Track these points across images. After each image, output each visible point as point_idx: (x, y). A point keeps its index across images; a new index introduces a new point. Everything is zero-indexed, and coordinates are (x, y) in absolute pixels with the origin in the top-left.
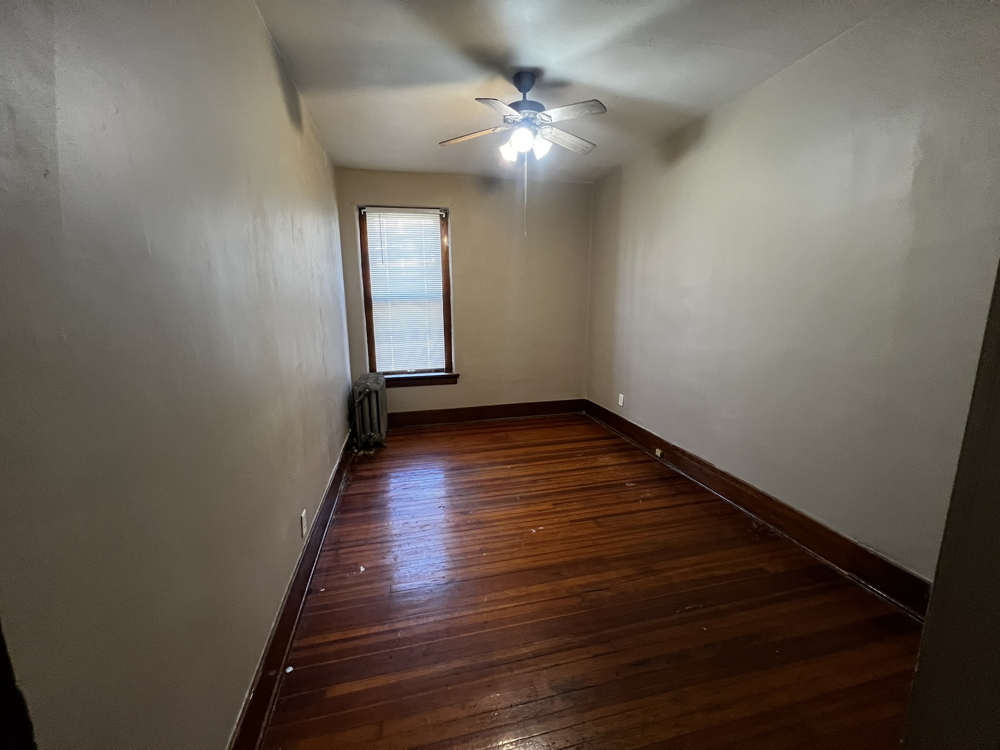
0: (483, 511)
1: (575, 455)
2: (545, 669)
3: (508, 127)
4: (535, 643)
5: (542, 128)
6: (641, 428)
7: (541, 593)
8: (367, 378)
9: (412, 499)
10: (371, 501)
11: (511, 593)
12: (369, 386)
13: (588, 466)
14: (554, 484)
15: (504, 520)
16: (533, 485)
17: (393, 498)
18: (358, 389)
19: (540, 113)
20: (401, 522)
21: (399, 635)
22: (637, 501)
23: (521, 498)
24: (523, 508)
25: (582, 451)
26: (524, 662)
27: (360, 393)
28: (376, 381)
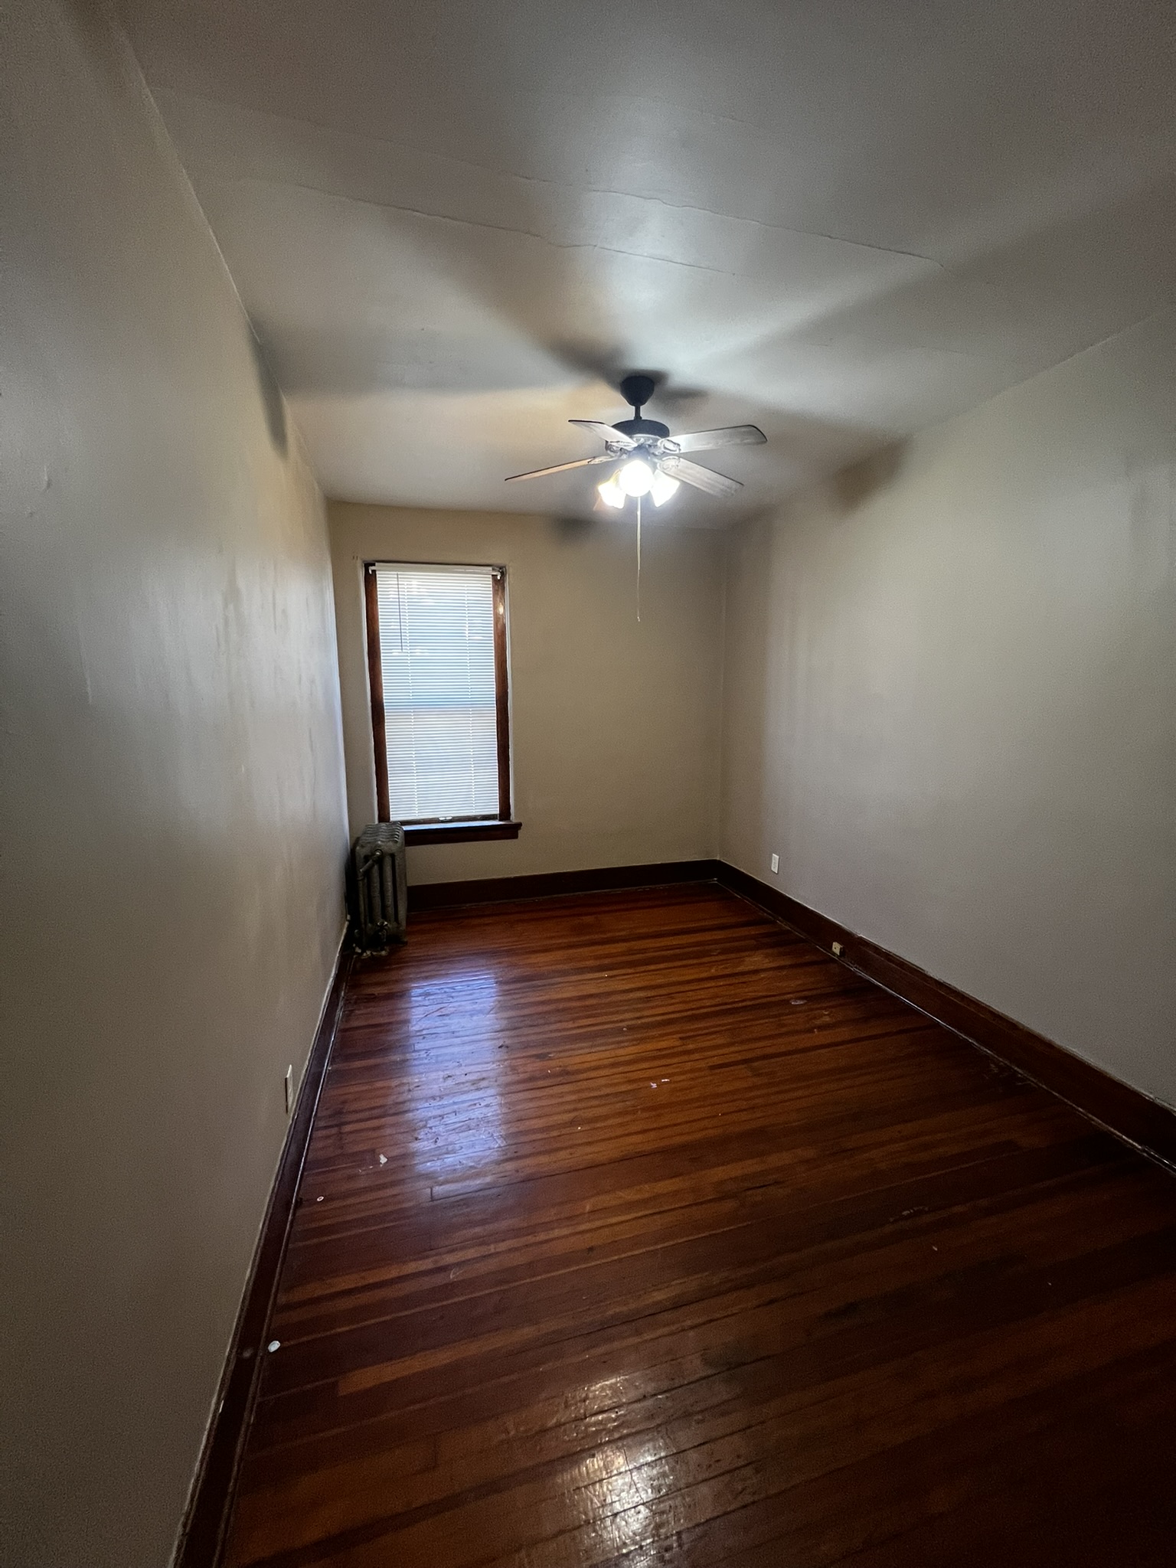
0: (570, 1053)
1: (707, 954)
2: (692, 1328)
3: (612, 457)
4: (674, 1283)
5: (663, 459)
6: (807, 908)
7: (676, 1193)
8: (376, 831)
9: (456, 1034)
10: (389, 1039)
11: (629, 1195)
12: (380, 846)
13: (727, 972)
14: (678, 1003)
15: (605, 1067)
16: (645, 1005)
17: (424, 1032)
18: (361, 852)
19: (663, 439)
20: (441, 1074)
21: (451, 1277)
22: (811, 1031)
23: (630, 1028)
24: (634, 1045)
25: (717, 946)
26: (660, 1317)
27: (367, 858)
28: (392, 836)
